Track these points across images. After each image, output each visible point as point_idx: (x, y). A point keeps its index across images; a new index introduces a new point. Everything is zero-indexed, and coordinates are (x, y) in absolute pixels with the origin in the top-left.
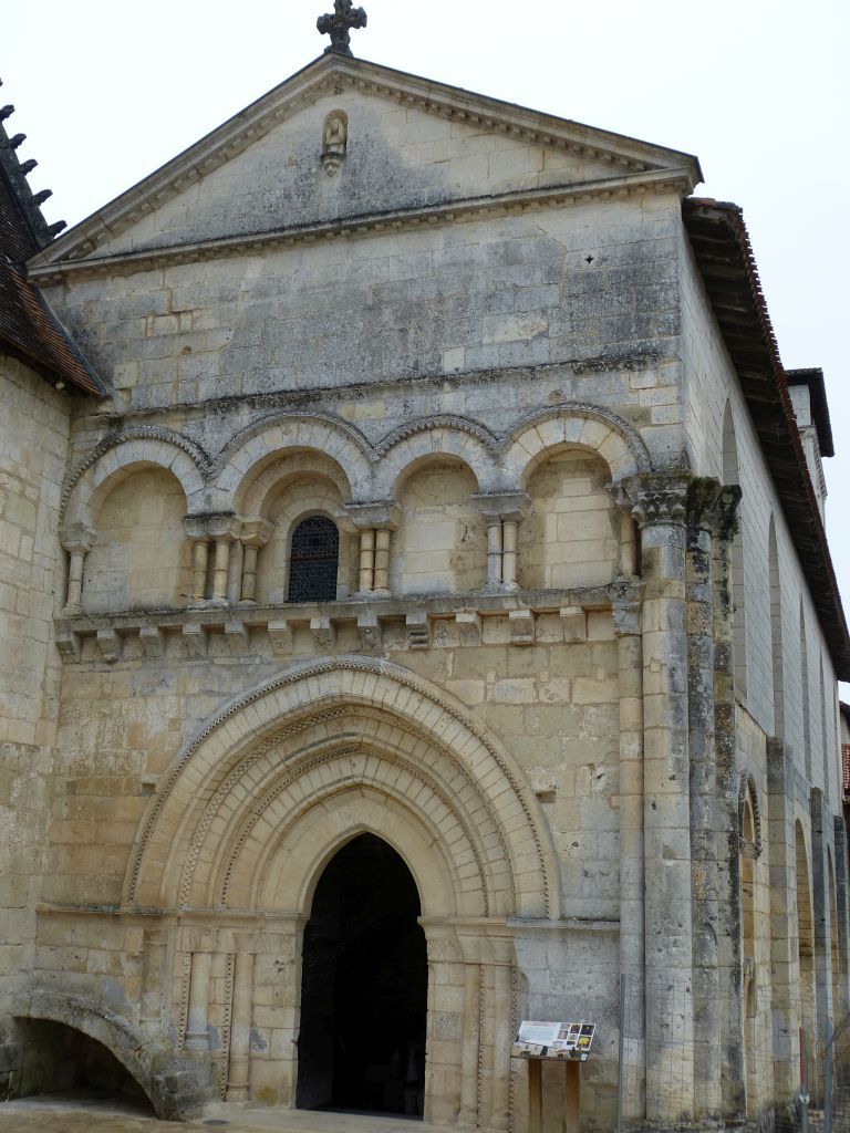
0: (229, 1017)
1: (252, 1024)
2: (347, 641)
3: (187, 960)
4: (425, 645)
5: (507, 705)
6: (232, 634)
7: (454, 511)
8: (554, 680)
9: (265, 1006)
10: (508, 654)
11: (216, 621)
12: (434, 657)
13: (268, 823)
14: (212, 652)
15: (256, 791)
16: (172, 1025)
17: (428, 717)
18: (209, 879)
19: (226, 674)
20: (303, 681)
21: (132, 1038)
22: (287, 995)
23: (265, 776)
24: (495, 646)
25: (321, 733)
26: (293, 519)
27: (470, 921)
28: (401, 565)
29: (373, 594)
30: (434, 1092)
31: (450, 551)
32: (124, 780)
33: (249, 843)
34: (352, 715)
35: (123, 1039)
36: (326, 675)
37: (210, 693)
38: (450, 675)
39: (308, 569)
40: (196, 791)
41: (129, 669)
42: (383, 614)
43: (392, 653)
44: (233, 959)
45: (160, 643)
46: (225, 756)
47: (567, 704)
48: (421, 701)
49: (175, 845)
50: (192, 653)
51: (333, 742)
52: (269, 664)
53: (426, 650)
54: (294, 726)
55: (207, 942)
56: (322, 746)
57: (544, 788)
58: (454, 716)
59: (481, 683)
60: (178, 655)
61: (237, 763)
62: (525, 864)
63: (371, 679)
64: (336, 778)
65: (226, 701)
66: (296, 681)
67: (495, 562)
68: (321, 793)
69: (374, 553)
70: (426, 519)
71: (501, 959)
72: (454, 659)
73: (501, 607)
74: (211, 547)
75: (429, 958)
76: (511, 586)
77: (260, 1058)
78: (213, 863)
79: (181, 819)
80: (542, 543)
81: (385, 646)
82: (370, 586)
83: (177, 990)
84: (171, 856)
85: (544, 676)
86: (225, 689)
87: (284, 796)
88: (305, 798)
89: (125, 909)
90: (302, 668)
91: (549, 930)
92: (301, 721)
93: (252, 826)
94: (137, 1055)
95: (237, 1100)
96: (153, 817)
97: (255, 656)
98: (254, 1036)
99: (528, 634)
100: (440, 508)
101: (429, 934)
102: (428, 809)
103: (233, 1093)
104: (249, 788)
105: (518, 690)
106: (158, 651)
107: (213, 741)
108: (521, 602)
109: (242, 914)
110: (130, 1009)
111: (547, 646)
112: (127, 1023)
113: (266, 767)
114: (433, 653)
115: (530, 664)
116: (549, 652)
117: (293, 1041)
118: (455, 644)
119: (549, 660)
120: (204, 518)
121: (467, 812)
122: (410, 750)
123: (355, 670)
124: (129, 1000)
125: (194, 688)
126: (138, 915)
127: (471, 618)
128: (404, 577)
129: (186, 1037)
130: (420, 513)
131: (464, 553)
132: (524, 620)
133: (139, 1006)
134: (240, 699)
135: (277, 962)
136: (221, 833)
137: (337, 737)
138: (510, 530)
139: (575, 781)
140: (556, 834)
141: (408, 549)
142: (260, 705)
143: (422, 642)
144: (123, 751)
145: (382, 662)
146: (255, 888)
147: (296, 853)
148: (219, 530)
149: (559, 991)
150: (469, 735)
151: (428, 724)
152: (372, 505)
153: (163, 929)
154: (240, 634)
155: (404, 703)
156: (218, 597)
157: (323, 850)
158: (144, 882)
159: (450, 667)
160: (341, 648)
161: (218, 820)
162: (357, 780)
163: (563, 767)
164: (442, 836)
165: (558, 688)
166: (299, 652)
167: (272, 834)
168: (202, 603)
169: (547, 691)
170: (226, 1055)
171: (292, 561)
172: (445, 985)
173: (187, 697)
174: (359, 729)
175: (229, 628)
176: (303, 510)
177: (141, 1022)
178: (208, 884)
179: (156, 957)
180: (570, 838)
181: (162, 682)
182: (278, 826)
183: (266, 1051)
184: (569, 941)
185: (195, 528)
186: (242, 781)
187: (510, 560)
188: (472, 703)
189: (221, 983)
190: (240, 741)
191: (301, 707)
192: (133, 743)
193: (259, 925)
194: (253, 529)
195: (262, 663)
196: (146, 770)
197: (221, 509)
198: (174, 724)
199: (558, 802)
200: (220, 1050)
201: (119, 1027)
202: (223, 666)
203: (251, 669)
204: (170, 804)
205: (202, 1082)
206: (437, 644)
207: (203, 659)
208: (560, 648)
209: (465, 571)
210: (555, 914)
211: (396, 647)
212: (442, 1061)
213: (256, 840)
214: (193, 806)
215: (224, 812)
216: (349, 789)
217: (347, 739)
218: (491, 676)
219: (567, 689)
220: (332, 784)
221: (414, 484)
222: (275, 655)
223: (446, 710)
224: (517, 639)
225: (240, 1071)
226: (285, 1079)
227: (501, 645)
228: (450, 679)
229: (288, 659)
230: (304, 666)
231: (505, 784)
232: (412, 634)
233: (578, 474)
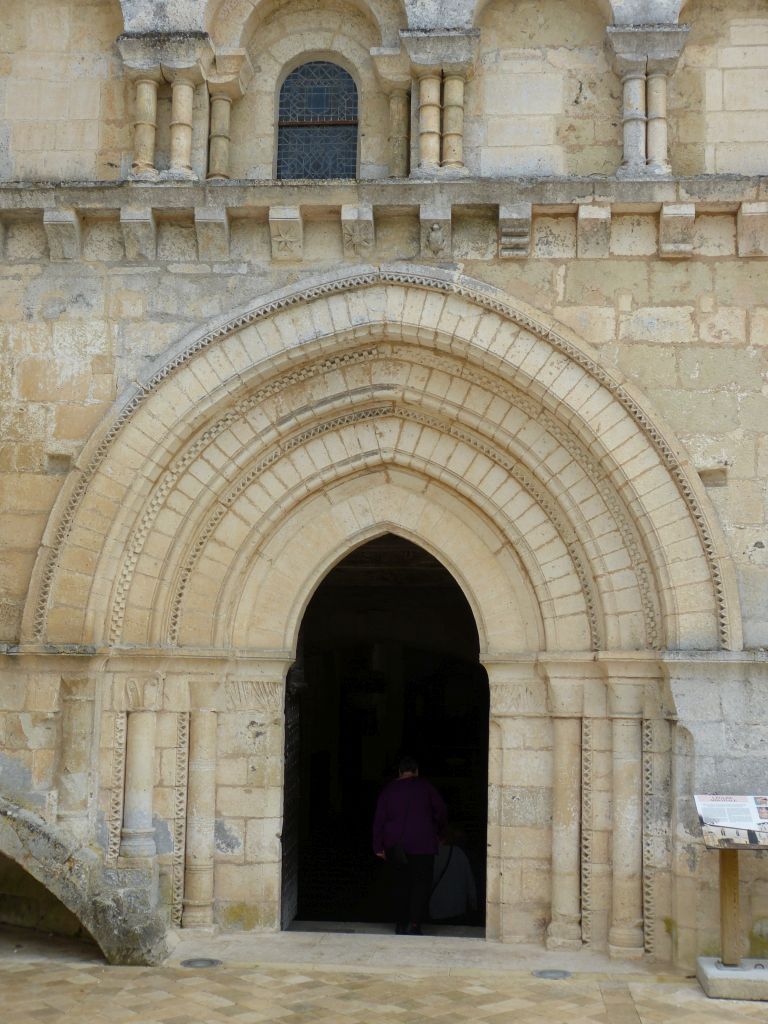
0: (183, 806)
1: (217, 813)
2: (395, 242)
3: (122, 722)
4: (522, 253)
5: (651, 345)
6: (206, 225)
7: (559, 57)
8: (722, 311)
9: (234, 786)
10: (651, 271)
11: (179, 203)
12: (534, 273)
13: (242, 518)
14: (165, 254)
15: (231, 469)
16: (101, 820)
17: (530, 359)
18: (155, 601)
19: (188, 287)
20: (320, 303)
21: (57, 844)
22: (269, 770)
23: (245, 448)
24: (630, 259)
25: (336, 384)
26: (284, 62)
27: (573, 657)
28: (478, 134)
29: (446, 171)
30: (504, 898)
31: (556, 117)
32: (16, 450)
33: (211, 549)
34: (386, 359)
35: (42, 846)
36: (360, 293)
37: (163, 317)
38: (560, 298)
39: (308, 141)
40: (143, 467)
41: (17, 277)
42: (463, 201)
43: (467, 263)
44: (189, 721)
45: (77, 234)
46: (189, 414)
47: (744, 346)
48: (516, 335)
49: (107, 549)
50: (131, 254)
51: (356, 398)
52: (264, 274)
53: (521, 261)
54: (296, 372)
55: (152, 695)
56: (337, 403)
57: (710, 464)
58: (571, 358)
59: (610, 312)
60: (105, 256)
61: (200, 428)
62: (684, 575)
63: (434, 303)
64: (352, 453)
65: (191, 330)
66: (311, 301)
67: (634, 133)
68: (329, 475)
69: (442, 111)
70: (517, 67)
71: (625, 710)
72: (565, 277)
73: (651, 197)
74: (165, 89)
75: (493, 711)
76: (662, 169)
77: (229, 862)
78: (162, 579)
79: (118, 510)
80: (699, 112)
81: (456, 253)
82: (435, 159)
83: (107, 768)
84: (101, 566)
85: (707, 304)
86: (188, 312)
87: (268, 479)
88: (302, 483)
89: (27, 647)
90: (325, 280)
91: (727, 666)
92: (306, 364)
93: (215, 524)
94: (66, 867)
95: (203, 924)
96: (72, 506)
97: (240, 262)
98: (220, 830)
99: (684, 241)
100: (538, 52)
101: (495, 677)
102: (500, 499)
103: (196, 915)
104: (219, 466)
105: (670, 324)
106: (71, 249)
107: (170, 390)
108: (682, 192)
109: (207, 654)
110: (42, 800)
111: (710, 261)
112: (41, 822)
113: (246, 434)
114: (533, 265)
115: (685, 287)
116: (714, 270)
117: (277, 835)
118: (569, 254)
119: (713, 282)
120: (156, 39)
121: (572, 501)
122: (480, 411)
123: (410, 285)
124: (37, 786)
125: (134, 308)
126: (53, 656)
127: (603, 214)
128: (484, 152)
129: (122, 837)
130: (506, 58)
131: (581, 122)
132: (684, 218)
133: (54, 793)
134: (219, 324)
135: (253, 723)
136: (173, 532)
137: (364, 390)
138: (659, 87)
139: (757, 454)
140: (731, 530)
141: (489, 110)
142: (249, 335)
143: (517, 247)
144: (14, 404)
145: (456, 275)
146: (223, 616)
147: (280, 564)
148: (182, 60)
149: (740, 751)
150: (593, 385)
151: (529, 369)
152: (446, 34)
153: (92, 676)
154: (219, 225)
155: (488, 337)
156: (179, 165)
157: (324, 560)
158: (57, 605)
159: (560, 287)
160: (382, 254)
161: (168, 515)
162: (387, 457)
163: (738, 434)
164: (522, 538)
165: (728, 323)
166: (313, 257)
167: (249, 537)
168: (151, 175)
169: (712, 327)
170: (182, 860)
171: (281, 126)
172: (518, 748)
173: (126, 321)
174: (399, 378)
175: (200, 215)
176: (301, 50)
177: (59, 818)
178: (153, 609)
179: (81, 720)
180: (750, 536)
181: (79, 298)
182: (259, 524)
183: (238, 851)
184: (753, 680)
185: (140, 54)
186: (205, 455)
187: (660, 131)
188: (596, 341)
189: (171, 756)
190: (216, 390)
191: (317, 340)
192: (30, 393)
193: (227, 669)
194: (231, 67)
195: (251, 272)
196: (54, 435)
197: (183, 27)
198: (102, 363)
199: (732, 485)
200: (175, 853)
201: (32, 828)
202: (184, 276)
203: (231, 282)
204: (99, 485)
205: (153, 901)
206: (539, 252)
207: (150, 264)
208: (730, 264)
209: (581, 148)
210: (735, 642)
211: (473, 255)
212: (516, 854)
213: (222, 544)
214: (137, 488)
215: (176, 501)
216: (368, 469)
217: (378, 394)
218: (625, 303)
219: (742, 324)
220: (345, 462)
221: (496, 14)
222: (273, 260)
223: (557, 349)
224: (668, 248)
225: (203, 882)
226: (269, 890)
227: (640, 258)
228: (560, 304)
229: (296, 267)
230: (325, 278)
231: (652, 458)
232: (506, 235)
233: (754, 12)
